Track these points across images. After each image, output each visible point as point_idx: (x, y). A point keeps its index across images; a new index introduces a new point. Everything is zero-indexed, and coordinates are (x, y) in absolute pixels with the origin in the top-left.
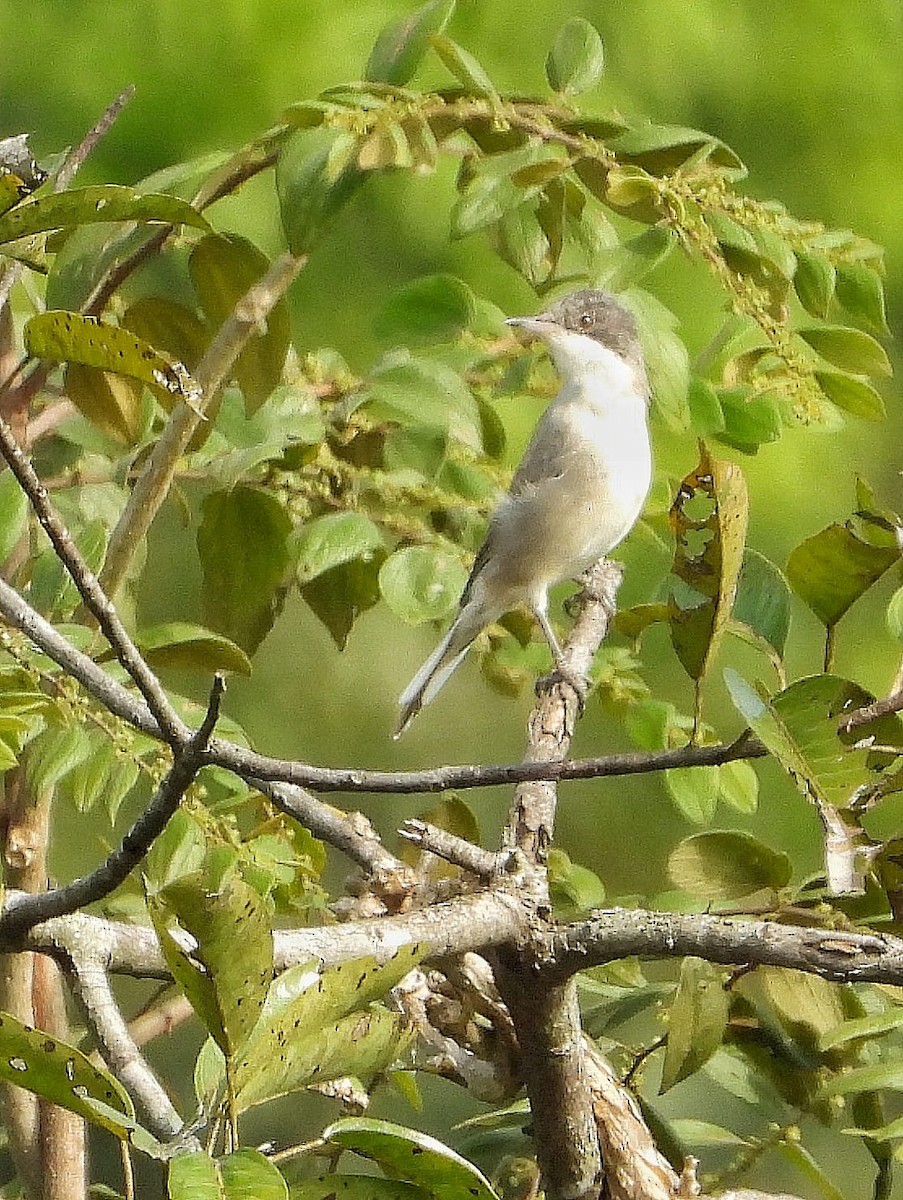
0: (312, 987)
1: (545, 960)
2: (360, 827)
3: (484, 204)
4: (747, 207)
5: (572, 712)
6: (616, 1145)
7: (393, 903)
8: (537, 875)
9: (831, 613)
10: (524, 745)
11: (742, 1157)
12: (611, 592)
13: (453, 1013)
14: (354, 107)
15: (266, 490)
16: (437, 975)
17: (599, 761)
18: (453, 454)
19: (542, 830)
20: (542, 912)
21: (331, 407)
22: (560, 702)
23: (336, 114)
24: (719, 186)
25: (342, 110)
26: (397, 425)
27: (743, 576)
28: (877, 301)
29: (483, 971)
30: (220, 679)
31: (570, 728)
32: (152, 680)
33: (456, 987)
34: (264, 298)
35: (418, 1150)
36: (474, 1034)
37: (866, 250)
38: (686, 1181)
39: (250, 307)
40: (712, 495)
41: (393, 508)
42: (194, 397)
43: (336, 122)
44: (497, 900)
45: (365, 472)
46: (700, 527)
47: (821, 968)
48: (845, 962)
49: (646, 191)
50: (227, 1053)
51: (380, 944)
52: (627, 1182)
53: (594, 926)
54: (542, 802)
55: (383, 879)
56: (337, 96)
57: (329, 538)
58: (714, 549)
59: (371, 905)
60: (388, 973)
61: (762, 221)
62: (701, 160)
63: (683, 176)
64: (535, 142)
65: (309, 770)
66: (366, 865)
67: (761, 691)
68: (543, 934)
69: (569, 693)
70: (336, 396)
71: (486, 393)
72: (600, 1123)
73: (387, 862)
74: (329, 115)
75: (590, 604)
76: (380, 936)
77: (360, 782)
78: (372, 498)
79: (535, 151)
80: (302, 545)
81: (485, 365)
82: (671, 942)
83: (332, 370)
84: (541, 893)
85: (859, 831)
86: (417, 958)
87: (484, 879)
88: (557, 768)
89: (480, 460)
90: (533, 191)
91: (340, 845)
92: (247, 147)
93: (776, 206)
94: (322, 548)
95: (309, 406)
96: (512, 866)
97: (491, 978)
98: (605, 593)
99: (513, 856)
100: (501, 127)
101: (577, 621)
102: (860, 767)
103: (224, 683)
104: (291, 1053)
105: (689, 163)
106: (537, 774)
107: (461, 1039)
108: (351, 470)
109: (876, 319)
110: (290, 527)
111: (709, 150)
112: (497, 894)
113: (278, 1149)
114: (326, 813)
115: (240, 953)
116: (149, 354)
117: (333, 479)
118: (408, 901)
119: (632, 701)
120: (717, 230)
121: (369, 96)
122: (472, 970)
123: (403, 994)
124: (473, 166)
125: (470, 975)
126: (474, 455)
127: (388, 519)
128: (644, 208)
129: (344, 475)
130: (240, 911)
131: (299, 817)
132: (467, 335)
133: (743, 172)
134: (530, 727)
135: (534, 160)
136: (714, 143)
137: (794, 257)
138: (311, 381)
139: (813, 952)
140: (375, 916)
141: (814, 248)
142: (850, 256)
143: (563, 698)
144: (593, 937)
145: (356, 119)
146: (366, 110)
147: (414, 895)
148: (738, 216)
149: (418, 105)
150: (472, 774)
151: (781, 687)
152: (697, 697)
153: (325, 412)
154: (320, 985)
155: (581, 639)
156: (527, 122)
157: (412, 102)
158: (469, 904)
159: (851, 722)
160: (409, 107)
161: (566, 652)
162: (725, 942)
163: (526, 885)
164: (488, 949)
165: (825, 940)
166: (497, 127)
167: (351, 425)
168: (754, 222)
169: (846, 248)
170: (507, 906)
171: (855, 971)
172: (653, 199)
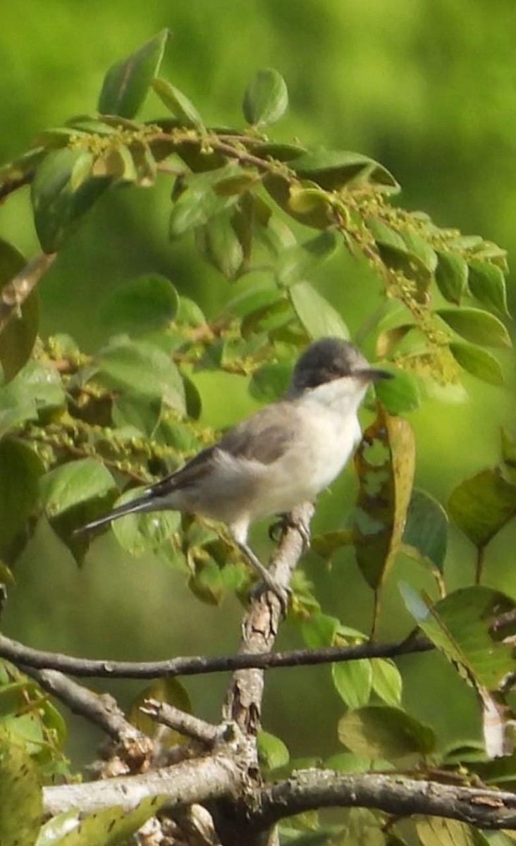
0: (73, 830)
1: (254, 810)
2: (108, 706)
3: (193, 213)
4: (399, 216)
5: (276, 616)
7: (135, 765)
8: (249, 743)
9: (481, 539)
10: (239, 641)
12: (306, 521)
14: (91, 133)
15: (23, 441)
16: (169, 822)
17: (299, 653)
18: (165, 415)
19: (253, 707)
20: (252, 772)
21: (68, 378)
22: (267, 608)
23: (78, 138)
24: (378, 200)
25: (83, 135)
26: (122, 392)
27: (411, 509)
28: (501, 294)
29: (206, 819)
30: (1, 589)
31: (275, 628)
33: (184, 831)
34: (24, 286)
37: (493, 251)
39: (12, 294)
40: (387, 443)
41: (121, 457)
43: (78, 145)
44: (217, 762)
45: (98, 428)
46: (376, 469)
47: (471, 817)
48: (491, 814)
49: (320, 203)
51: (125, 797)
53: (293, 783)
54: (253, 684)
55: (127, 745)
56: (79, 125)
58: (388, 487)
59: (117, 766)
60: (133, 820)
61: (411, 227)
62: (364, 180)
63: (350, 190)
64: (233, 163)
65: (72, 661)
66: (114, 735)
67: (425, 598)
68: (253, 789)
69: (274, 600)
70: (72, 369)
71: (187, 368)
73: (129, 732)
74: (73, 138)
75: (290, 530)
76: (125, 791)
77: (111, 670)
78: (104, 449)
79: (233, 168)
80: (50, 487)
81: (187, 347)
82: (354, 796)
83: (68, 349)
84: (251, 757)
85: (507, 708)
86: (155, 808)
87: (205, 747)
88: (268, 658)
89: (184, 421)
90: (233, 200)
91: (95, 720)
92: (8, 166)
93: (422, 216)
94: (66, 489)
95: (52, 377)
96: (229, 736)
97: (211, 824)
98: (302, 521)
99: (230, 728)
100: (207, 150)
101: (280, 544)
102: (506, 658)
103: (5, 593)
105: (354, 181)
106: (250, 663)
108: (87, 428)
109: (500, 307)
110: (42, 472)
111: (370, 170)
112: (218, 758)
114: (82, 694)
115: (17, 804)
118: (146, 764)
119: (306, 613)
120: (375, 233)
121: (104, 125)
122: (198, 819)
123: (143, 837)
124: (185, 182)
125: (196, 823)
126: (180, 418)
127: (119, 465)
128: (318, 216)
129: (81, 431)
130: (16, 772)
131: (61, 696)
132: (173, 325)
133: (396, 189)
134: (243, 626)
135: (232, 174)
136: (374, 165)
137: (436, 256)
138: (53, 358)
139: (465, 805)
140: (120, 775)
141: (451, 248)
142: (480, 256)
143: (269, 604)
144: (292, 792)
145: (93, 142)
146: (102, 135)
147: (151, 759)
148: (392, 223)
149: (142, 132)
150: (199, 663)
151: (441, 595)
152: (376, 603)
153: (64, 381)
154: (79, 829)
155: (284, 558)
156: (227, 147)
157: (137, 130)
158: (195, 766)
159: (497, 623)
160: (135, 134)
161: (272, 567)
162: (397, 796)
163: (240, 750)
164: (209, 802)
165: (474, 796)
166: (203, 150)
167: (85, 392)
168: (405, 228)
169: (477, 250)
170: (225, 767)
171: (500, 821)
172: (325, 208)
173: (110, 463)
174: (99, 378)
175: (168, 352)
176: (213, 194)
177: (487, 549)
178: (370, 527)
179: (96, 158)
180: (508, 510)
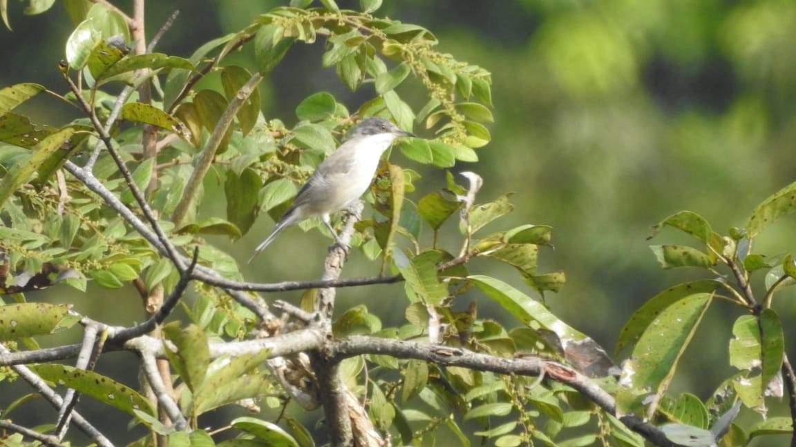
0: (227, 365)
1: (330, 356)
2: (261, 303)
4: (438, 56)
5: (343, 259)
6: (359, 428)
7: (272, 332)
8: (327, 322)
9: (436, 226)
11: (431, 425)
12: (359, 212)
13: (294, 376)
14: (282, 16)
16: (289, 361)
19: (329, 304)
20: (329, 337)
21: (278, 140)
22: (338, 255)
23: (277, 19)
24: (427, 48)
25: (279, 17)
27: (403, 209)
28: (488, 95)
29: (306, 359)
31: (342, 265)
33: (296, 366)
34: (248, 90)
35: (268, 430)
36: (302, 383)
37: (484, 73)
38: (386, 443)
39: (242, 93)
40: (389, 179)
43: (276, 23)
44: (311, 332)
45: (292, 166)
46: (385, 191)
47: (437, 361)
48: (446, 359)
49: (398, 50)
50: (192, 391)
52: (363, 443)
53: (349, 343)
54: (330, 295)
55: (267, 323)
56: (276, 12)
57: (274, 194)
59: (264, 333)
61: (444, 62)
62: (420, 38)
63: (413, 43)
64: (355, 30)
66: (262, 318)
67: (409, 255)
68: (329, 345)
70: (281, 136)
72: (352, 419)
73: (269, 316)
74: (274, 20)
75: (351, 217)
78: (294, 175)
79: (355, 33)
80: (263, 197)
83: (279, 127)
84: (328, 329)
87: (306, 324)
88: (338, 282)
90: (355, 49)
92: (243, 31)
93: (449, 55)
94: (272, 197)
95: (270, 140)
96: (317, 318)
97: (309, 362)
98: (356, 212)
99: (318, 315)
100: (341, 24)
101: (345, 224)
104: (219, 391)
105: (415, 39)
107: (298, 386)
108: (286, 165)
109: (487, 100)
111: (423, 33)
112: (311, 330)
113: (213, 429)
114: (247, 297)
115: (196, 353)
117: (278, 168)
118: (277, 332)
120: (426, 66)
121: (289, 12)
122: (302, 360)
124: (330, 40)
128: (397, 57)
129: (283, 167)
132: (332, 116)
133: (436, 42)
134: (326, 264)
135: (354, 36)
136: (425, 31)
137: (456, 76)
138: (271, 131)
139: (434, 354)
140: (265, 337)
141: (463, 72)
142: (478, 76)
143: (339, 253)
144: (348, 347)
145: (284, 21)
146: (288, 18)
147: (280, 329)
148: (434, 60)
149: (309, 16)
150: (295, 285)
151: (417, 254)
153: (276, 142)
154: (230, 364)
155: (347, 231)
156: (352, 22)
157: (306, 15)
158: (300, 334)
159: (444, 267)
160: (305, 17)
161: (341, 235)
162: (400, 349)
163: (323, 326)
164: (307, 351)
165: (439, 350)
166: (340, 24)
167: (287, 148)
168: (441, 62)
169: (476, 72)
170: (315, 334)
171: (451, 362)
172: (400, 53)
173: (295, 180)
174: (294, 141)
175: (329, 130)
176: (344, 45)
177: (438, 230)
178: (381, 218)
179: (285, 29)
180: (447, 212)
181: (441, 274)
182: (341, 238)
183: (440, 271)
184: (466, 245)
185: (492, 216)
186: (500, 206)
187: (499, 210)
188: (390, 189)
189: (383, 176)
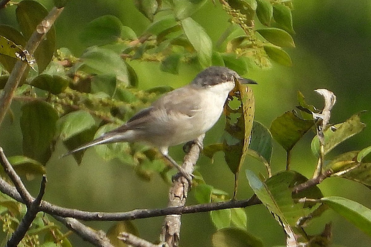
2: (101, 236)
5: (186, 188)
9: (289, 147)
10: (168, 201)
12: (201, 140)
15: (47, 103)
17: (197, 206)
18: (119, 86)
19: (175, 235)
21: (68, 69)
22: (182, 184)
26: (95, 75)
27: (253, 132)
30: (45, 177)
31: (186, 195)
32: (18, 178)
34: (48, 24)
39: (42, 28)
40: (240, 99)
41: (97, 109)
42: (32, 63)
45: (85, 94)
46: (235, 112)
54: (175, 224)
58: (241, 121)
65: (81, 213)
67: (261, 178)
69: (185, 181)
70: (70, 65)
71: (128, 60)
75: (193, 146)
77: (101, 217)
78: (88, 104)
80: (62, 126)
81: (128, 51)
83: (67, 55)
85: (300, 236)
88: (181, 209)
89: (129, 88)
94: (70, 126)
95: (60, 69)
98: (198, 140)
103: (46, 179)
106: (174, 211)
108: (79, 94)
109: (289, 26)
110: (57, 118)
114: (88, 230)
116: (13, 46)
126: (126, 86)
127: (97, 113)
129: (76, 96)
134: (170, 195)
138: (60, 60)
143: (183, 183)
151: (269, 176)
152: (236, 180)
155: (190, 160)
159: (298, 189)
161: (183, 165)
167: (76, 76)
173: (92, 112)
175: (118, 53)
177: (293, 151)
178: (232, 141)
180: (300, 131)
181: (296, 196)
182: (184, 168)
183: (294, 193)
184: (319, 167)
185: (344, 136)
186: (352, 125)
187: (351, 130)
188: (241, 110)
189: (234, 97)
